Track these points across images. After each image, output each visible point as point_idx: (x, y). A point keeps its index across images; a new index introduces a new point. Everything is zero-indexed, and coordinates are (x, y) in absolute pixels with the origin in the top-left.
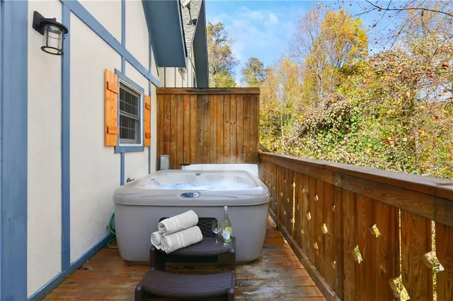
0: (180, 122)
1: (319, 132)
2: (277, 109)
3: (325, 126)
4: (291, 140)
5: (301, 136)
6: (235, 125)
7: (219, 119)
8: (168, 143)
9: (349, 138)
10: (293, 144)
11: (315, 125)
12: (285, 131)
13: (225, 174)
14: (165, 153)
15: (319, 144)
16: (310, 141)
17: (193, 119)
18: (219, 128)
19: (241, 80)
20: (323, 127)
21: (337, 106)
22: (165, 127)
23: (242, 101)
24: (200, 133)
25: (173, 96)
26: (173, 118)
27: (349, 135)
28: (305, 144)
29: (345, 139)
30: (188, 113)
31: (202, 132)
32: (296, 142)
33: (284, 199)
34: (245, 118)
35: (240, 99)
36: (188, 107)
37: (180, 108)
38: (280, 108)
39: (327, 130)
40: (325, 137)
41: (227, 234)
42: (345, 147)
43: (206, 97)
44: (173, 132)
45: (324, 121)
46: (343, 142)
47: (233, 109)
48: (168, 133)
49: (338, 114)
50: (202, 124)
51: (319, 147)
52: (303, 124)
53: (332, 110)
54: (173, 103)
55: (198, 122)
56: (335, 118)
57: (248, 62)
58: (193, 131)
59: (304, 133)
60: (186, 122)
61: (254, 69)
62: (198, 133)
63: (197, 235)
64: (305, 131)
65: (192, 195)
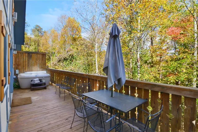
0: (22, 60)
1: (64, 61)
2: (49, 49)
3: (66, 59)
4: (55, 63)
5: (58, 62)
6: (39, 62)
7: (35, 60)
8: (18, 66)
10: (55, 65)
11: (63, 59)
12: (52, 59)
14: (17, 69)
15: (64, 65)
16: (61, 64)
17: (26, 60)
18: (35, 62)
19: (31, 34)
20: (65, 59)
21: (69, 53)
22: (17, 62)
26: (19, 59)
27: (73, 62)
30: (25, 58)
32: (57, 64)
33: (53, 77)
34: (42, 60)
35: (41, 55)
36: (25, 56)
39: (67, 60)
40: (66, 63)
42: (72, 66)
43: (31, 54)
44: (20, 63)
45: (66, 57)
46: (71, 64)
47: (39, 58)
49: (70, 55)
51: (64, 66)
52: (59, 58)
55: (28, 60)
56: (69, 57)
57: (35, 27)
58: (27, 63)
59: (59, 61)
60: (24, 60)
61: (38, 30)
62: (28, 63)
63: (39, 81)
64: (60, 61)
65: (37, 76)
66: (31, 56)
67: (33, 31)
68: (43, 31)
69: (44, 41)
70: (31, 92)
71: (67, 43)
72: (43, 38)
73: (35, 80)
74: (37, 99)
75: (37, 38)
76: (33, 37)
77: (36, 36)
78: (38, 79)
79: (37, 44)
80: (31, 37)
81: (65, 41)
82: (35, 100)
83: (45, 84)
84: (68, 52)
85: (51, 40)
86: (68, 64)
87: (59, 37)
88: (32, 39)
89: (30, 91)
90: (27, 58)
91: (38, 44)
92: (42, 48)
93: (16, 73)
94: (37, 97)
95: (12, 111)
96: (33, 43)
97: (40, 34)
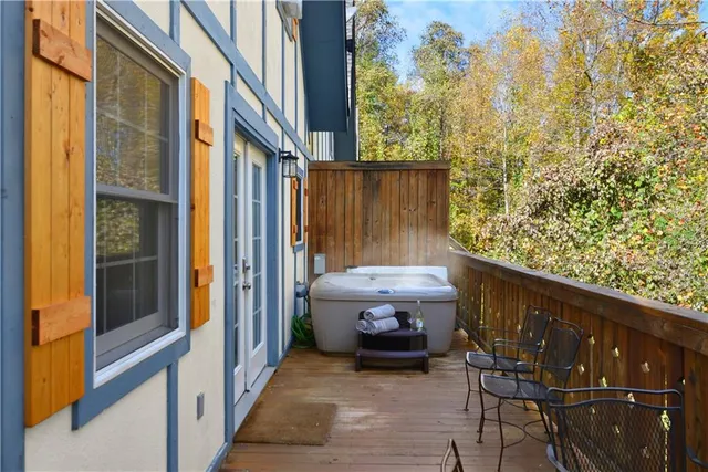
0: (339, 208)
1: (571, 206)
2: (493, 144)
3: (584, 195)
4: (513, 223)
5: (536, 214)
6: (415, 213)
7: (393, 204)
8: (323, 237)
9: (632, 219)
11: (563, 191)
12: (511, 194)
13: (403, 278)
14: (319, 251)
15: (570, 232)
16: (553, 225)
17: (358, 205)
18: (393, 218)
19: (411, 75)
21: (606, 156)
22: (319, 216)
23: (425, 179)
24: (366, 224)
25: (329, 173)
26: (329, 203)
27: (633, 212)
28: (543, 232)
29: (625, 220)
30: (350, 196)
31: (370, 222)
32: (526, 227)
34: (430, 204)
35: (423, 178)
36: (351, 188)
37: (340, 190)
38: (500, 143)
39: (589, 204)
40: (584, 217)
41: (420, 324)
42: (623, 237)
43: (376, 174)
44: (330, 223)
45: (582, 184)
46: (619, 228)
47: (413, 191)
48: (323, 224)
50: (370, 211)
51: (571, 238)
52: (539, 192)
53: (599, 163)
54: (330, 182)
55: (365, 207)
56: (603, 180)
57: (426, 34)
58: (358, 221)
59: (542, 209)
60: (349, 208)
61: (441, 50)
62: (365, 223)
63: (394, 323)
64: (544, 206)
65: (387, 292)
66: (379, 183)
67: (419, 55)
68: (466, 45)
69: (473, 102)
70: (354, 376)
71: (600, 90)
72: (464, 86)
73: (377, 311)
74: (359, 421)
75: (436, 92)
76: (420, 87)
77: (431, 82)
78: (389, 309)
79: (436, 122)
80: (413, 88)
81: (584, 85)
82: (349, 427)
83: (422, 340)
84: (596, 147)
85: (503, 89)
86: (596, 225)
87: (548, 64)
88: (413, 99)
89: (350, 368)
90: (359, 197)
91: (441, 121)
92: (459, 143)
93: (316, 272)
94: (360, 413)
95: (229, 462)
96: (421, 120)
97: (451, 69)
